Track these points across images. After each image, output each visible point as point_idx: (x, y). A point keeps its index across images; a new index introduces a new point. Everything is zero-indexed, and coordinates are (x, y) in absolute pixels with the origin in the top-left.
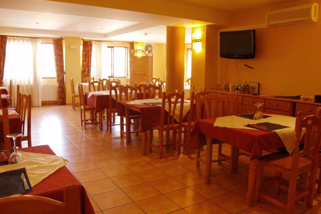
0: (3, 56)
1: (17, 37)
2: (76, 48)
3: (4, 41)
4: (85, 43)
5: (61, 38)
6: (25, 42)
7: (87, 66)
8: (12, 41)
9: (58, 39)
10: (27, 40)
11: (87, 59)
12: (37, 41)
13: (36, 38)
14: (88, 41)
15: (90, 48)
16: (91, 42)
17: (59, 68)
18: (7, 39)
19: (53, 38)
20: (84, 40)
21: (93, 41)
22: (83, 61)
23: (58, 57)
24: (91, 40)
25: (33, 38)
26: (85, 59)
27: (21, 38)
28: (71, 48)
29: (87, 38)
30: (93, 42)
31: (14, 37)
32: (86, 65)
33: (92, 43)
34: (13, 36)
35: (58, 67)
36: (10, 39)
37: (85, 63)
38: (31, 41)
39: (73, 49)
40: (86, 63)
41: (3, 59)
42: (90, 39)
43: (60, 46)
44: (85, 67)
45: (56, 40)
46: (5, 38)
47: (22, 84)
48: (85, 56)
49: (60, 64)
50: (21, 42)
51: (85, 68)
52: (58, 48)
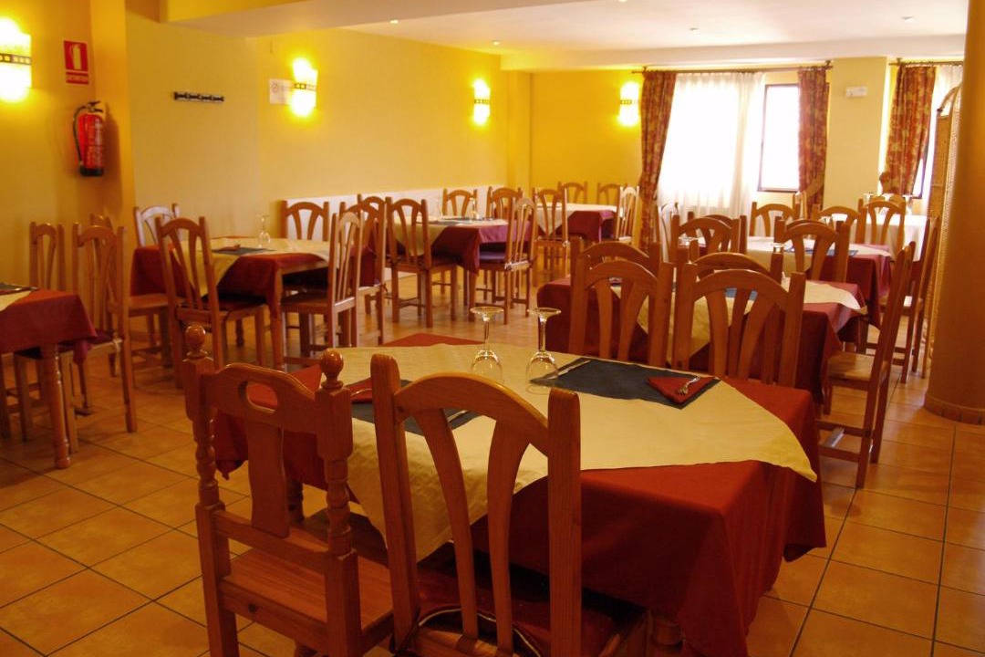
0: (663, 127)
1: (701, 72)
2: (864, 94)
3: (668, 85)
4: (907, 73)
5: (825, 64)
6: (723, 83)
7: (904, 158)
8: (689, 84)
9: (815, 68)
10: (727, 80)
11: (905, 133)
12: (752, 80)
13: (752, 71)
14: (916, 68)
15: (921, 94)
16: (929, 72)
17: (808, 160)
18: (674, 78)
19: (801, 68)
20: (901, 65)
21: (938, 67)
22: (892, 139)
23: (808, 126)
24: (933, 63)
25: (743, 71)
26: (900, 130)
27: (712, 74)
28: (848, 94)
29: (914, 57)
30: (939, 70)
31: (696, 74)
32: (899, 153)
33: (934, 72)
34: (693, 72)
35: (805, 159)
36: (684, 81)
37: (896, 147)
38: (738, 80)
39: (852, 97)
40: (901, 145)
41: (662, 133)
42: (926, 59)
43: (819, 90)
44: (895, 159)
45: (807, 72)
46: (669, 78)
47: (703, 204)
48: (901, 123)
49: (812, 150)
50: (711, 84)
51: (896, 164)
52: (812, 100)
